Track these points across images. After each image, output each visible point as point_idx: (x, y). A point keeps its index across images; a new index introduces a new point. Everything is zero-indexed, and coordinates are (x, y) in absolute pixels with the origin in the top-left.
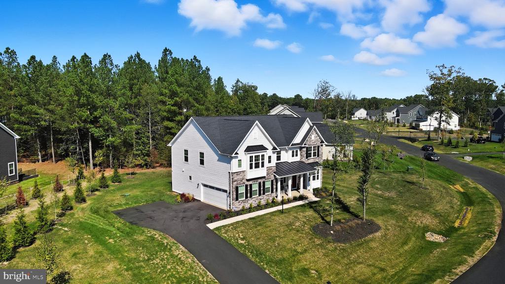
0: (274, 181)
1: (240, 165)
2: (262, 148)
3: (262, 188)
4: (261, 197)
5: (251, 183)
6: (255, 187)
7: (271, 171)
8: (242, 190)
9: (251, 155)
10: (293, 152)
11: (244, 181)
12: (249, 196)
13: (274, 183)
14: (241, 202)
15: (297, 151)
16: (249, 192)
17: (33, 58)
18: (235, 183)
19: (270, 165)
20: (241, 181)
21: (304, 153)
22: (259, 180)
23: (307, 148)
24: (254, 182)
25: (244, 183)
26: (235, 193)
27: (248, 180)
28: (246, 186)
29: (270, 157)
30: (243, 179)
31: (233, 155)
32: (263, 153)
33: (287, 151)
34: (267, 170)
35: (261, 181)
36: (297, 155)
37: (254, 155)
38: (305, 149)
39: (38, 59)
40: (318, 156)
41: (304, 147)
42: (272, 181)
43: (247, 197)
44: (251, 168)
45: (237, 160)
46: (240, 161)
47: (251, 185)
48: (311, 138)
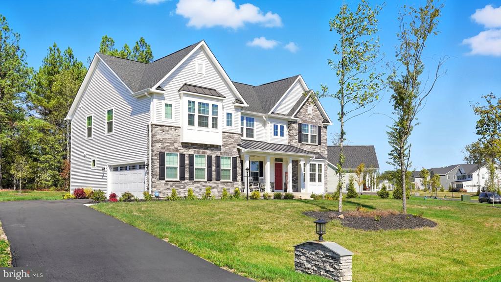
0: (238, 161)
1: (168, 115)
2: (212, 92)
3: (214, 168)
4: (212, 184)
5: (191, 152)
6: (201, 163)
7: (232, 140)
8: (172, 162)
9: (192, 99)
10: (276, 127)
11: (176, 145)
12: (187, 175)
13: (239, 165)
14: (170, 183)
15: (282, 128)
16: (187, 169)
18: (158, 145)
19: (229, 129)
20: (172, 144)
21: (295, 132)
22: (209, 152)
23: (300, 125)
24: (198, 152)
25: (177, 150)
26: (158, 165)
27: (186, 145)
28: (182, 156)
29: (229, 115)
30: (175, 142)
31: (153, 89)
32: (215, 103)
33: (264, 124)
34: (224, 138)
35: (214, 154)
36: (282, 134)
38: (296, 126)
40: (320, 143)
41: (295, 122)
42: (234, 159)
43: (182, 178)
44: (191, 123)
45: (163, 101)
46: (169, 105)
47: (191, 157)
48: (307, 110)
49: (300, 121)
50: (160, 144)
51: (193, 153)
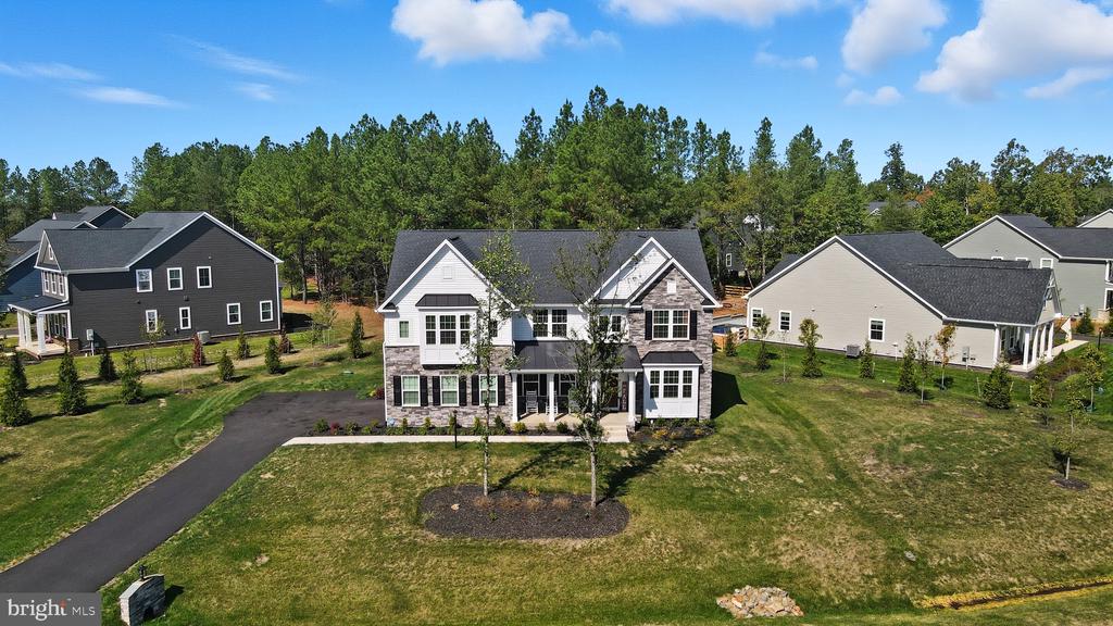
0: (508, 379)
1: (403, 333)
3: (469, 391)
4: (466, 409)
5: (436, 373)
6: (450, 386)
7: (497, 354)
8: (412, 386)
9: (432, 314)
11: (415, 367)
12: (430, 399)
13: (509, 385)
14: (409, 410)
16: (431, 393)
17: (366, 117)
18: (392, 368)
19: (496, 341)
20: (410, 366)
21: (638, 325)
22: (460, 372)
23: (648, 312)
24: (446, 373)
25: (417, 372)
26: (392, 390)
27: (427, 367)
28: (424, 380)
29: (494, 324)
30: (414, 362)
31: (381, 309)
32: (466, 313)
35: (468, 374)
37: (438, 315)
38: (642, 316)
39: (370, 116)
40: (694, 337)
41: (636, 311)
42: (502, 378)
43: (424, 402)
45: (398, 320)
46: (404, 324)
47: (436, 380)
48: (665, 290)
49: (648, 307)
50: (394, 367)
51: (437, 374)
